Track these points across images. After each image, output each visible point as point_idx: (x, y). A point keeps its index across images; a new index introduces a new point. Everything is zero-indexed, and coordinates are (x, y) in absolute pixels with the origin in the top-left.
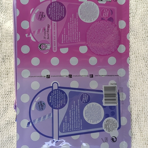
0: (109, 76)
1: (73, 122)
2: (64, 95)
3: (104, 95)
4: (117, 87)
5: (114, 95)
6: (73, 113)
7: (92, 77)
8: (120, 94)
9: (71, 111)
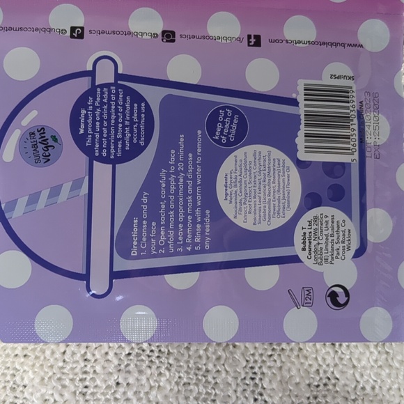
0: (324, 43)
1: (172, 219)
2: (139, 107)
3: (303, 117)
4: (354, 89)
5: (343, 121)
6: (177, 180)
8: (369, 117)
9: (168, 175)
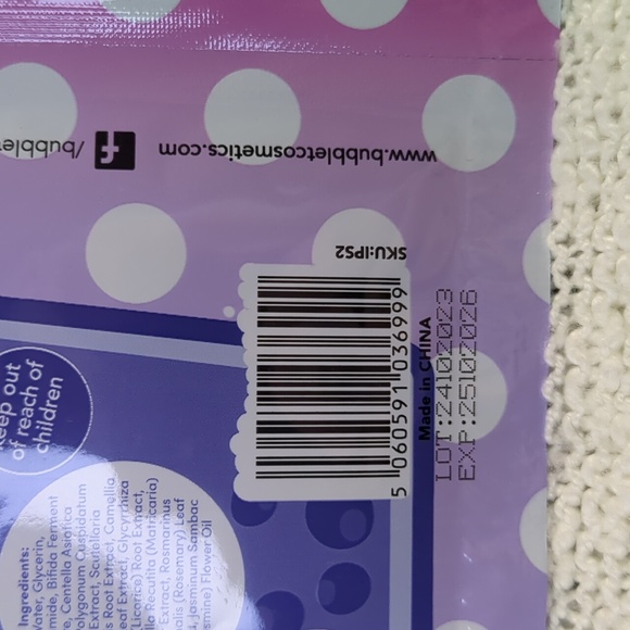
0: (322, 153)
3: (252, 376)
4: (405, 285)
7: (125, 160)
